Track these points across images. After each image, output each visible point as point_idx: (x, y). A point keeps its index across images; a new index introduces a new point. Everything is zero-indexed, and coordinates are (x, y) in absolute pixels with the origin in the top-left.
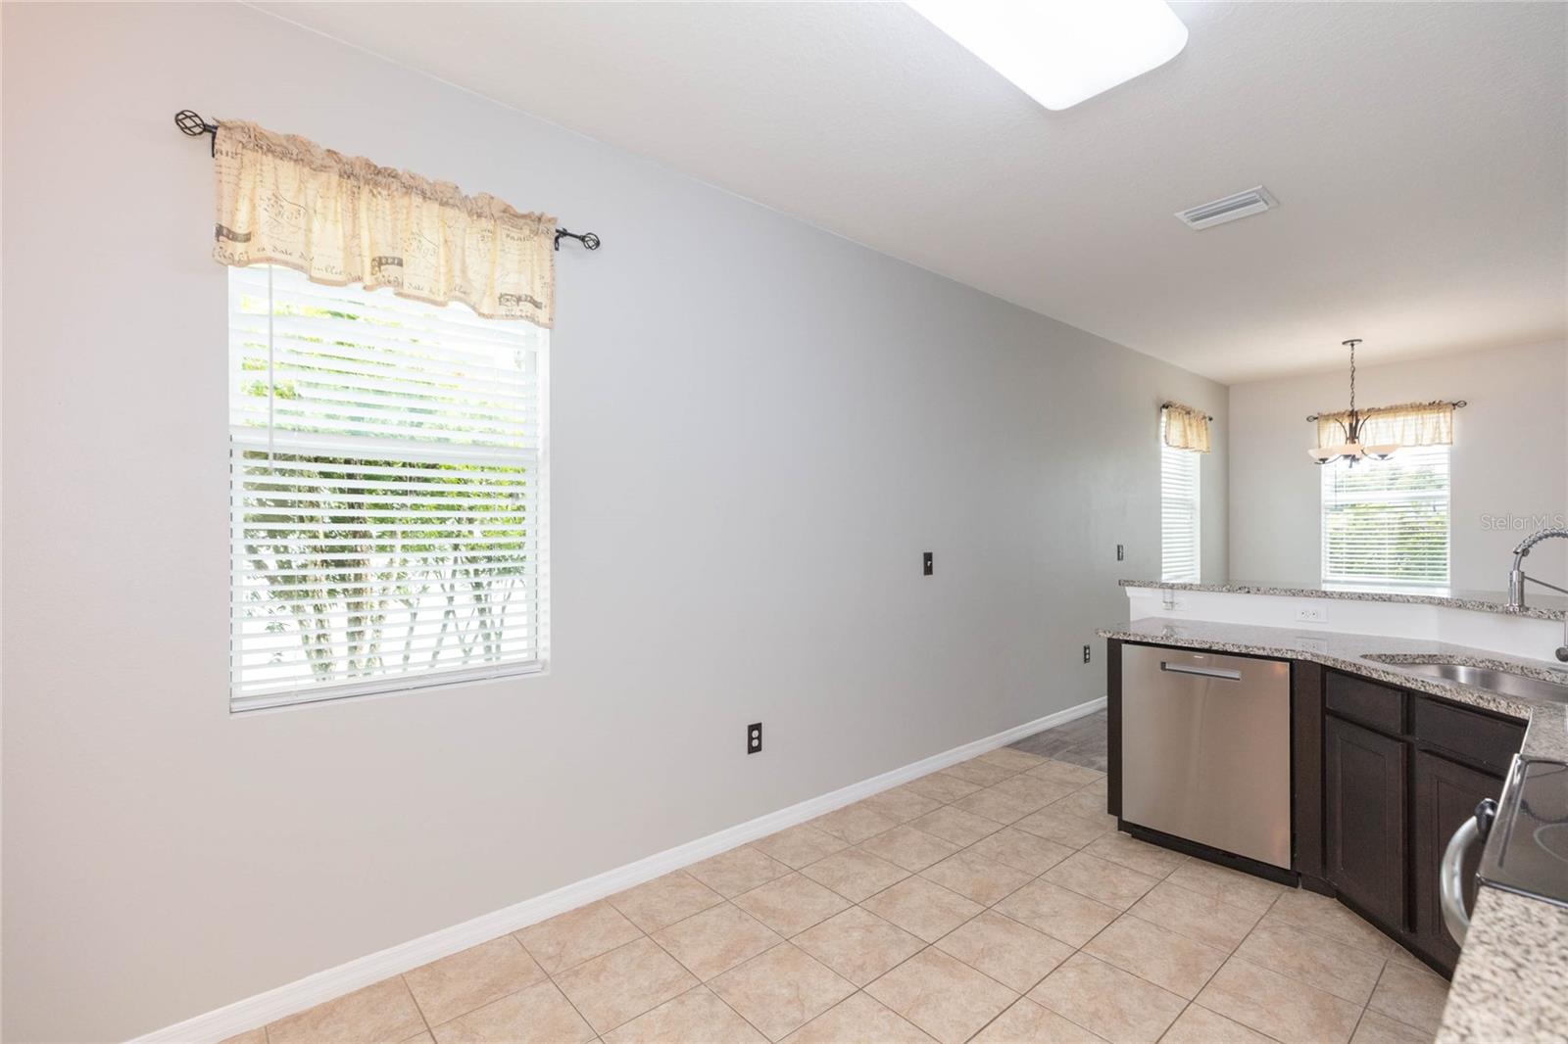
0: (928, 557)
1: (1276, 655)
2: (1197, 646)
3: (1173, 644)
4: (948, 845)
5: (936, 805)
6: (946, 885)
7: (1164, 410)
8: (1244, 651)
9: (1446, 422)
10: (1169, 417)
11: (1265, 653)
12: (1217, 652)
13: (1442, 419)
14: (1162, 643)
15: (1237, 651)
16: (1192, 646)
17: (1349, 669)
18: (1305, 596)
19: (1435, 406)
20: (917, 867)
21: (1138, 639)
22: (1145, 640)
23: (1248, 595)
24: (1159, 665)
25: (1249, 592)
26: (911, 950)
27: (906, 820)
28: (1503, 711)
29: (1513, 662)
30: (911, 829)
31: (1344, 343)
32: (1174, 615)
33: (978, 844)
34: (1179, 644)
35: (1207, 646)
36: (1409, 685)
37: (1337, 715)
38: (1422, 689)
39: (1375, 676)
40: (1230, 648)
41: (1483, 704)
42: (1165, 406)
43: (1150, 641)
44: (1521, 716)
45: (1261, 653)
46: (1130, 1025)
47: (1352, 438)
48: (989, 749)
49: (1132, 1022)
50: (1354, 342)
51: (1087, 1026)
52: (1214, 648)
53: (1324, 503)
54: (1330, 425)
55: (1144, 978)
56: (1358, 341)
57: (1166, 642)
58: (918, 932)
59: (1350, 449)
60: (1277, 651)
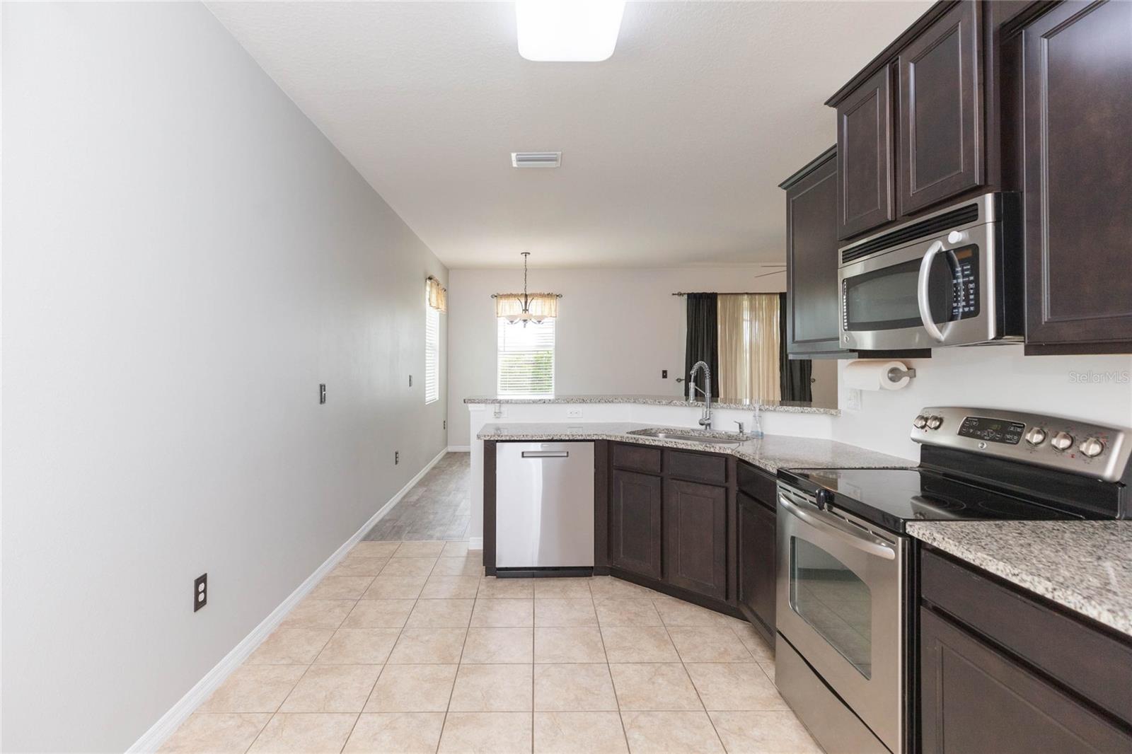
0: (322, 387)
1: (588, 438)
2: (544, 438)
3: (530, 439)
4: (389, 631)
5: (351, 604)
6: (417, 662)
7: (428, 282)
8: (571, 438)
9: (554, 305)
10: (431, 286)
11: (583, 438)
12: (556, 441)
13: (552, 303)
14: (523, 439)
15: (567, 439)
16: (542, 439)
17: (631, 441)
18: (574, 402)
19: (549, 295)
20: (382, 658)
21: (508, 438)
22: (512, 439)
24: (521, 455)
26: (437, 724)
27: (337, 624)
28: (717, 451)
29: (678, 429)
30: (348, 630)
31: (522, 253)
32: (501, 421)
33: (410, 620)
34: (534, 439)
35: (550, 438)
36: (667, 445)
37: (622, 469)
38: (675, 446)
39: (647, 443)
40: (563, 438)
41: (708, 450)
42: (430, 278)
43: (516, 439)
44: (726, 453)
45: (580, 438)
46: (597, 695)
47: (526, 310)
48: (353, 546)
49: (596, 692)
50: (526, 254)
51: (580, 709)
52: (555, 439)
53: (499, 348)
54: (506, 301)
55: (578, 662)
56: (529, 253)
57: (527, 439)
58: (430, 708)
59: (525, 316)
60: (589, 435)
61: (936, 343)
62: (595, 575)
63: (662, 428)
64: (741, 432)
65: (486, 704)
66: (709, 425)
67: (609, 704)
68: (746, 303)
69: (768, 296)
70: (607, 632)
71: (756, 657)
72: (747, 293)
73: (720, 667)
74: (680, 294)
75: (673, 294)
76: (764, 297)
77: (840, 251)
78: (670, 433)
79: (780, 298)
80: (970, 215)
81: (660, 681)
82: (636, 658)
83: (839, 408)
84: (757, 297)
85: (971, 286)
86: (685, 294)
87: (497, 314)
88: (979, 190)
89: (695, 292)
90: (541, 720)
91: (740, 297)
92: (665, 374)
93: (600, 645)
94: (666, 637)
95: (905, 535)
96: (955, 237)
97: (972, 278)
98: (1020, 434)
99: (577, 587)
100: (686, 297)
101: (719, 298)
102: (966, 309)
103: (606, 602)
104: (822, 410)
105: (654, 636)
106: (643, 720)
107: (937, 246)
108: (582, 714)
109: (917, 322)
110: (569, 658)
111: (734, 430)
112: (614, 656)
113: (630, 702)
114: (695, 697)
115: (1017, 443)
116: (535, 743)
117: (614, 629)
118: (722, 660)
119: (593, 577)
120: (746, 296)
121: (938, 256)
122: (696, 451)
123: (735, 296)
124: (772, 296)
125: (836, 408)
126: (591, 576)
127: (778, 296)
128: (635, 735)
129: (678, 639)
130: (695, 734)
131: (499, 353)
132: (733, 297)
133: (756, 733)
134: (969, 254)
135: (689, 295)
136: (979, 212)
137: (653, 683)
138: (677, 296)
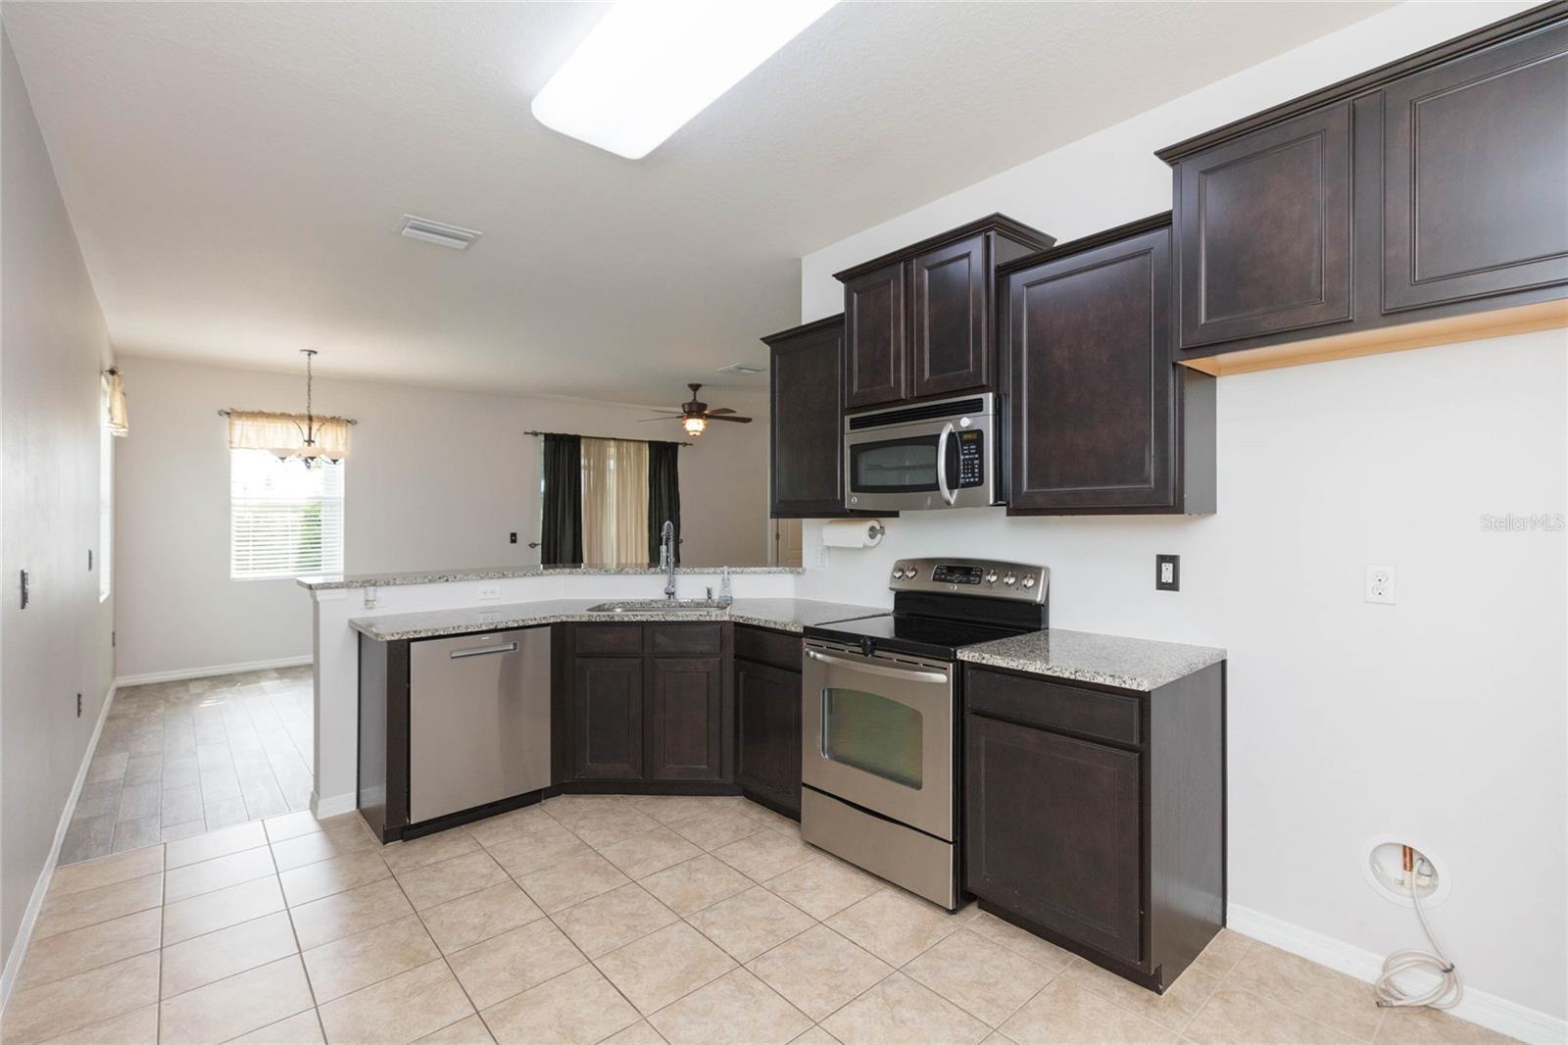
1: (543, 622)
2: (484, 628)
3: (464, 631)
8: (521, 624)
9: (342, 435)
11: (536, 623)
12: (501, 630)
13: (339, 434)
14: (454, 632)
15: (516, 625)
16: (481, 629)
17: (603, 620)
19: (336, 420)
21: (430, 634)
22: (437, 634)
23: (447, 583)
24: (448, 655)
25: (447, 580)
28: (714, 619)
29: (636, 602)
31: (299, 351)
34: (469, 630)
35: (492, 627)
36: (652, 619)
37: (586, 655)
38: (663, 620)
39: (626, 619)
40: (511, 624)
43: (442, 633)
44: (724, 620)
45: (534, 623)
46: (648, 914)
47: (310, 441)
48: (50, 878)
49: (645, 913)
50: (311, 352)
51: (640, 935)
52: (499, 627)
53: (233, 501)
54: (250, 423)
55: (600, 892)
56: (315, 352)
57: (458, 632)
58: (448, 1019)
59: (309, 451)
60: (544, 618)
61: (945, 505)
62: (545, 799)
63: (616, 602)
64: (709, 598)
65: (524, 980)
66: (673, 594)
67: (666, 917)
68: (612, 450)
69: (637, 444)
70: (609, 852)
71: (767, 824)
72: (614, 439)
73: (743, 844)
74: (536, 434)
75: (526, 433)
76: (632, 444)
77: (847, 419)
78: (627, 606)
79: (650, 447)
80: (976, 407)
81: (699, 876)
82: (658, 866)
83: (804, 565)
84: (625, 444)
85: (976, 462)
86: (541, 433)
87: (231, 442)
88: (983, 389)
89: (555, 432)
90: (607, 964)
91: (606, 442)
92: (513, 538)
93: (611, 868)
94: (674, 835)
95: (955, 661)
96: (965, 422)
97: (977, 456)
98: (980, 576)
99: (532, 819)
100: (542, 438)
101: (583, 441)
102: (972, 480)
103: (581, 823)
104: (787, 569)
105: (661, 839)
106: (710, 916)
107: (949, 428)
108: (647, 939)
109: (936, 487)
110: (586, 894)
111: (702, 596)
112: (636, 872)
113: (686, 907)
114: (741, 877)
115: (979, 583)
116: (619, 987)
117: (614, 847)
118: (740, 837)
119: (543, 801)
120: (612, 443)
121: (951, 435)
122: (688, 622)
123: (601, 441)
124: (641, 444)
125: (801, 566)
126: (540, 801)
127: (647, 445)
128: (713, 932)
129: (686, 832)
130: (764, 907)
131: (233, 508)
132: (598, 441)
133: (809, 883)
134: (975, 436)
135: (547, 436)
136: (984, 405)
137: (695, 881)
138: (530, 436)
